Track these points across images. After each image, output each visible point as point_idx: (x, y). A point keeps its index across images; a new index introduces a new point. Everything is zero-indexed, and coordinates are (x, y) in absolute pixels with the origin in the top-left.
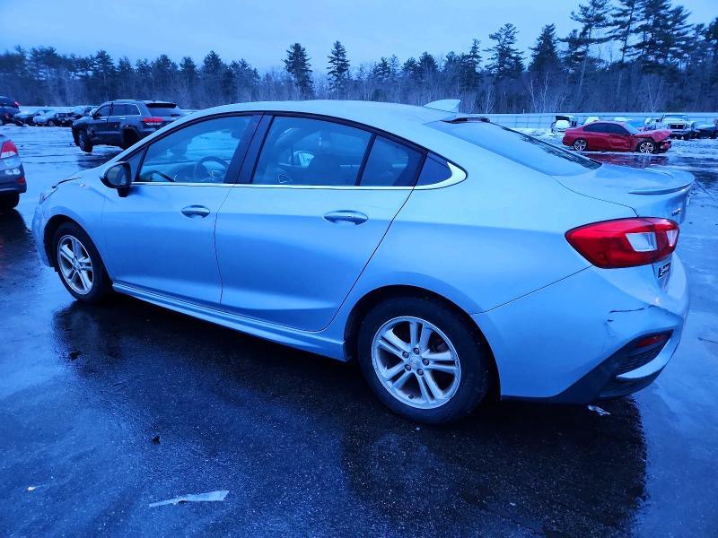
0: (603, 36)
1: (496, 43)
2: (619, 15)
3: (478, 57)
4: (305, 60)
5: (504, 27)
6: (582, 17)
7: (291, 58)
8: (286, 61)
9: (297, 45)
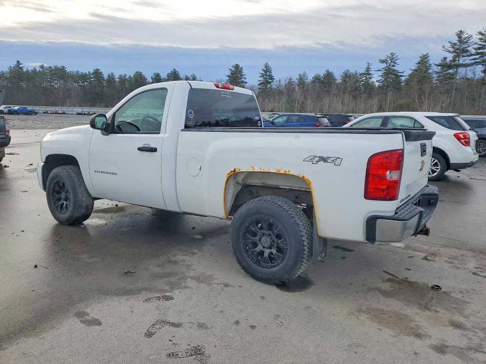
0: (468, 62)
1: (384, 65)
2: (479, 49)
3: (370, 74)
4: (242, 76)
5: (390, 55)
6: (452, 50)
7: (232, 74)
8: (228, 76)
9: (237, 65)
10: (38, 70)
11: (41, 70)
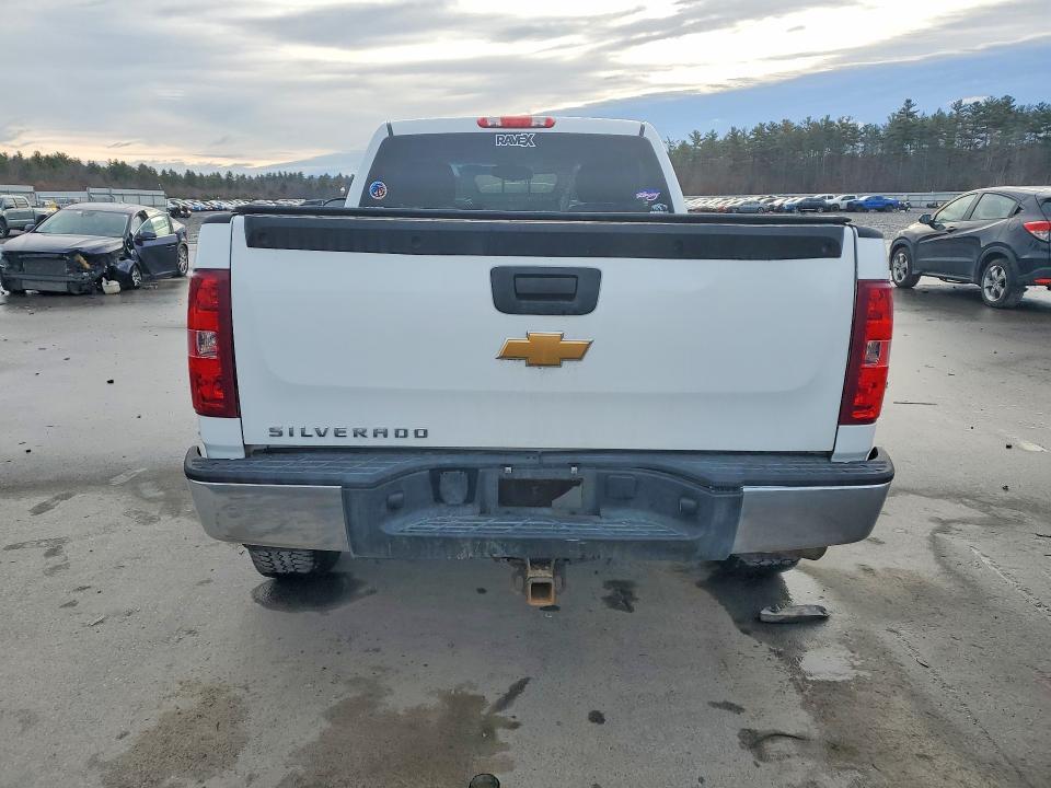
10: (947, 113)
11: (955, 112)
